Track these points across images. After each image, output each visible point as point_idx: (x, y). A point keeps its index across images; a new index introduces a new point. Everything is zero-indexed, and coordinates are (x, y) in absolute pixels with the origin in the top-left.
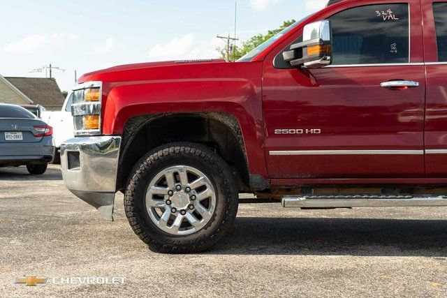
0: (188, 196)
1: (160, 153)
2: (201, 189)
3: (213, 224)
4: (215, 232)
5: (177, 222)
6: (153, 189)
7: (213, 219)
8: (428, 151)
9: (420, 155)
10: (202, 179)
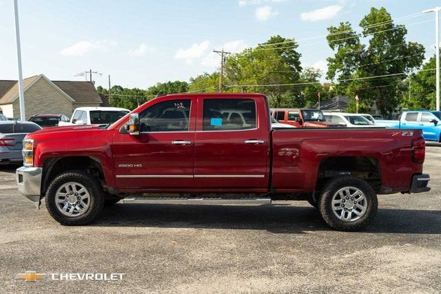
0: (76, 197)
1: (62, 176)
2: (83, 194)
3: (89, 211)
4: (89, 215)
5: (71, 210)
6: (59, 193)
7: (89, 209)
8: (195, 176)
9: (191, 178)
10: (83, 189)
